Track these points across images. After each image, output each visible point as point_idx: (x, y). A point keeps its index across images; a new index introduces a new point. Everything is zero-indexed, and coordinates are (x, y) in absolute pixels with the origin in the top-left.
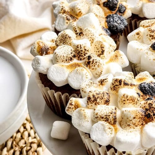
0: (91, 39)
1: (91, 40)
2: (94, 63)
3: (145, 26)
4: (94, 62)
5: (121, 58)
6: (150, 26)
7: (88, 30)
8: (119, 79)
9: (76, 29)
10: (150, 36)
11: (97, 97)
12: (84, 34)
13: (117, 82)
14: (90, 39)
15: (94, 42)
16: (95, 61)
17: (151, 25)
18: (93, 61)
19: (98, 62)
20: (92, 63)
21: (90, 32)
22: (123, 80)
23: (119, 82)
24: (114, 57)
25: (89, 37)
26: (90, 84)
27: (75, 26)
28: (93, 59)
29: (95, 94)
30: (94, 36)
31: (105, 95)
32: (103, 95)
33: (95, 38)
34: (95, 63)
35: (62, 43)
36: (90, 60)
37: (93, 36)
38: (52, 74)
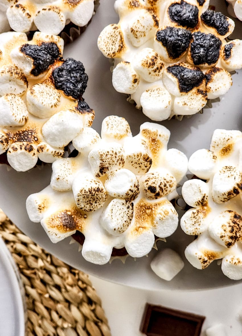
0: (120, 161)
1: (120, 163)
2: (164, 190)
3: (116, 52)
4: (163, 188)
5: (160, 136)
6: (122, 45)
7: (104, 156)
8: (232, 190)
9: (58, 153)
10: (155, 71)
11: (235, 235)
12: (106, 166)
13: (233, 195)
14: (118, 164)
15: (125, 160)
16: (162, 186)
17: (122, 43)
18: (161, 189)
19: (166, 183)
20: (163, 191)
21: (109, 156)
22: (237, 187)
23: (234, 192)
24: (152, 143)
25: (116, 162)
26: (194, 220)
27: (54, 150)
28: (159, 186)
29: (231, 235)
30: (118, 154)
31: (238, 223)
32: (236, 225)
33: (121, 154)
34: (165, 187)
35: (94, 203)
36: (157, 192)
37: (117, 156)
38: (138, 253)
